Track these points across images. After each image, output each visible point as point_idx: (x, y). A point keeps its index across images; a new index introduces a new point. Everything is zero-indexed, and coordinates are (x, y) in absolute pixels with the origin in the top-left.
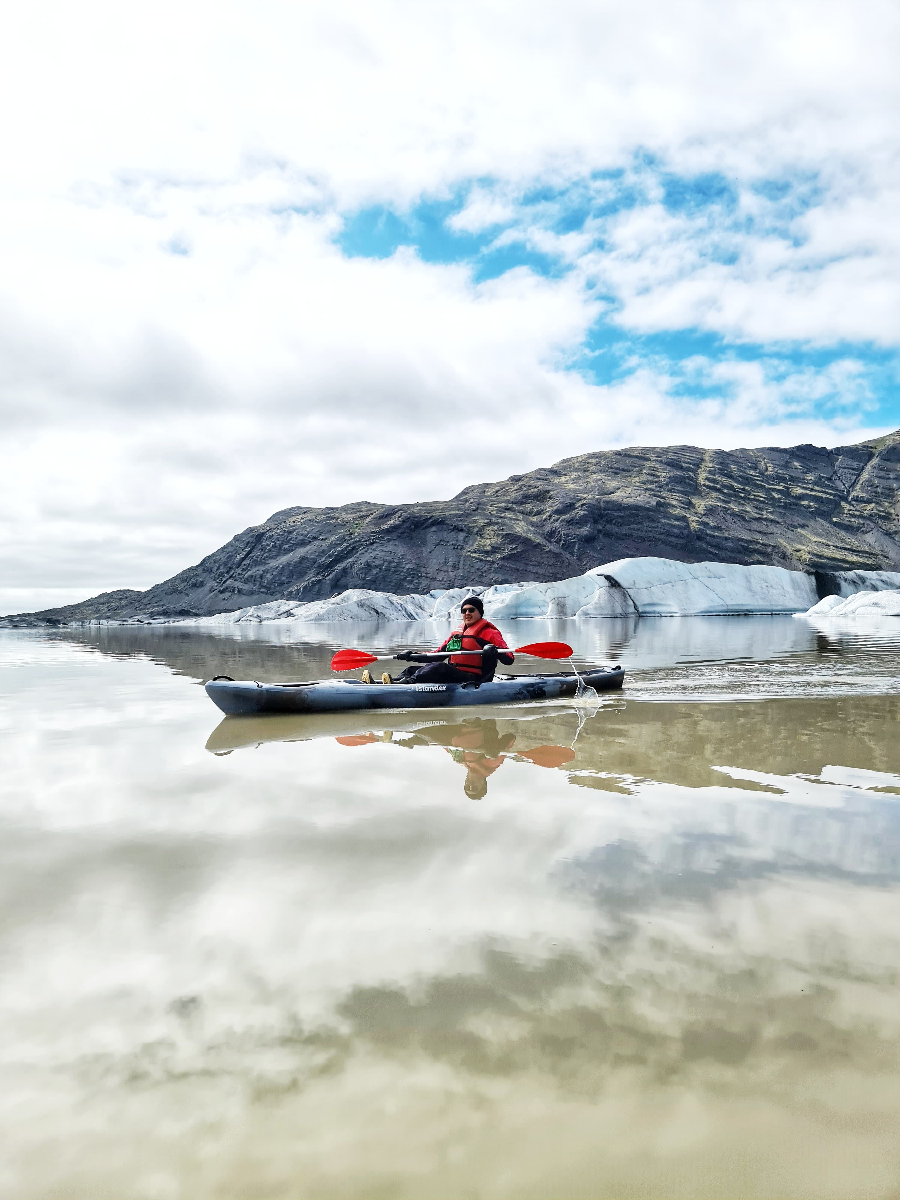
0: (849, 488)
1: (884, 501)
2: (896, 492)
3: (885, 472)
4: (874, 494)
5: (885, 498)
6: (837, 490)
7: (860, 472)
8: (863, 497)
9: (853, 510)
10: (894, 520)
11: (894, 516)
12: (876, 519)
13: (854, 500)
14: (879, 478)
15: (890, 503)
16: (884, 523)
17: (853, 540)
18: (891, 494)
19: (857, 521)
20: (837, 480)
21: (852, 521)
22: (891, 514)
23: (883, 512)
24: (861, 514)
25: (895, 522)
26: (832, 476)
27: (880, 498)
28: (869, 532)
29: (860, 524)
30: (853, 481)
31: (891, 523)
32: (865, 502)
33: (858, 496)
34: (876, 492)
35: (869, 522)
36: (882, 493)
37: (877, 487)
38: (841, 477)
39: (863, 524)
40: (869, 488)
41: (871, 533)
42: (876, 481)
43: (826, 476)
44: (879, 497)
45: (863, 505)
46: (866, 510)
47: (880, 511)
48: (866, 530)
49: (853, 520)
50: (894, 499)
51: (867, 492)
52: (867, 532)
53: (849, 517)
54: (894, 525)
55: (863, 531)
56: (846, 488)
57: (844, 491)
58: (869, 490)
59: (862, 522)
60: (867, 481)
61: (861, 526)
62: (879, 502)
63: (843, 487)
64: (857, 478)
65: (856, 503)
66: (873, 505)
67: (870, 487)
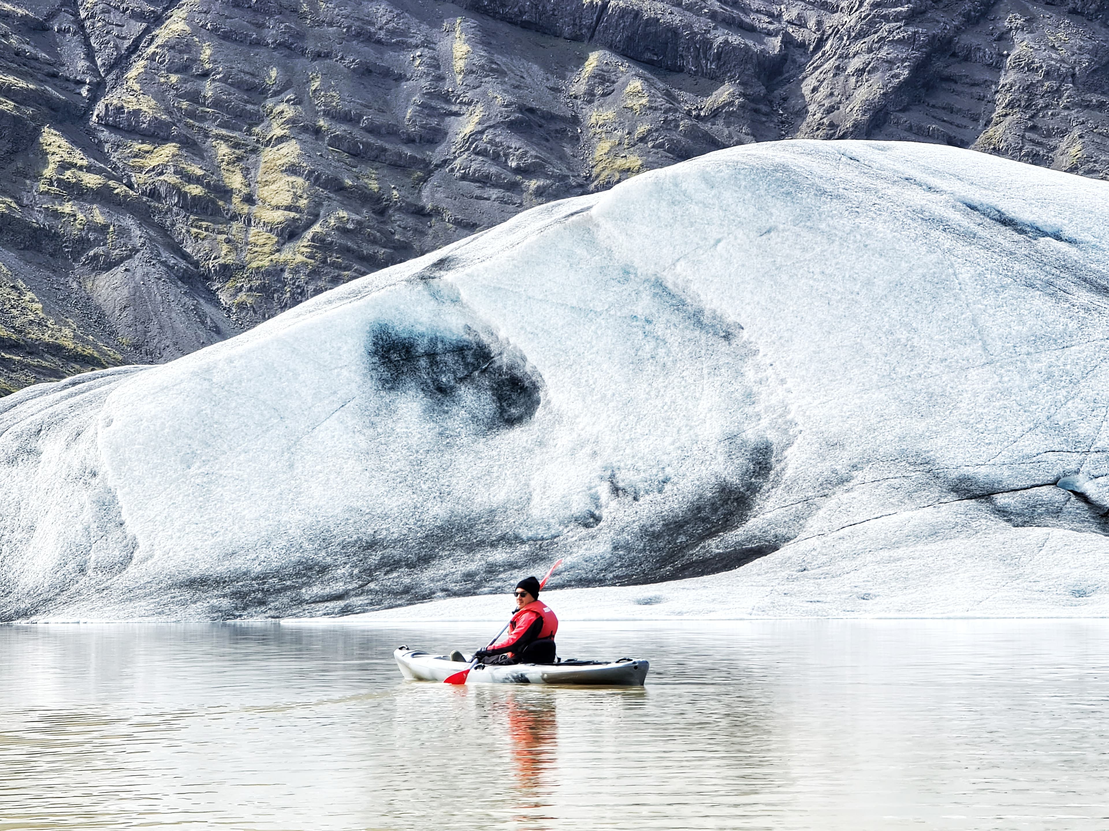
0: (108, 72)
1: (217, 137)
2: (269, 103)
3: (249, 16)
4: (185, 104)
5: (223, 125)
6: (54, 76)
7: (166, 9)
8: (137, 113)
9: (81, 168)
10: (234, 217)
11: (236, 200)
12: (170, 210)
13: (107, 125)
14: (226, 36)
15: (236, 146)
16: (194, 230)
17: (29, 295)
18: (249, 107)
19: (80, 216)
20: (68, 36)
21: (62, 215)
22: (226, 193)
23: (198, 180)
24: (106, 186)
25: (236, 226)
26: (52, 16)
27: (206, 125)
28: (117, 263)
29: (91, 226)
30: (127, 44)
31: (220, 233)
32: (146, 136)
33: (120, 110)
34: (195, 97)
35: (129, 222)
36: (217, 103)
37: (205, 75)
38: (88, 23)
39: (105, 228)
40: (174, 78)
41: (121, 268)
42: (208, 52)
43: (20, 11)
44: (203, 118)
45: (137, 146)
46: (140, 169)
47: (190, 179)
48: (107, 255)
49: (67, 208)
50: (257, 130)
51: (160, 96)
52: (110, 265)
53: (57, 196)
54: (228, 241)
55: (96, 257)
56: (93, 69)
57: (82, 83)
58: (172, 86)
59: (100, 219)
60: (172, 48)
61: (92, 237)
62: (199, 138)
63: (82, 64)
64: (147, 31)
65: (113, 137)
66: (169, 149)
67: (176, 72)
